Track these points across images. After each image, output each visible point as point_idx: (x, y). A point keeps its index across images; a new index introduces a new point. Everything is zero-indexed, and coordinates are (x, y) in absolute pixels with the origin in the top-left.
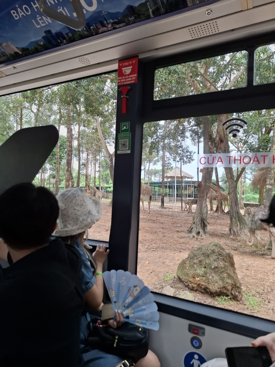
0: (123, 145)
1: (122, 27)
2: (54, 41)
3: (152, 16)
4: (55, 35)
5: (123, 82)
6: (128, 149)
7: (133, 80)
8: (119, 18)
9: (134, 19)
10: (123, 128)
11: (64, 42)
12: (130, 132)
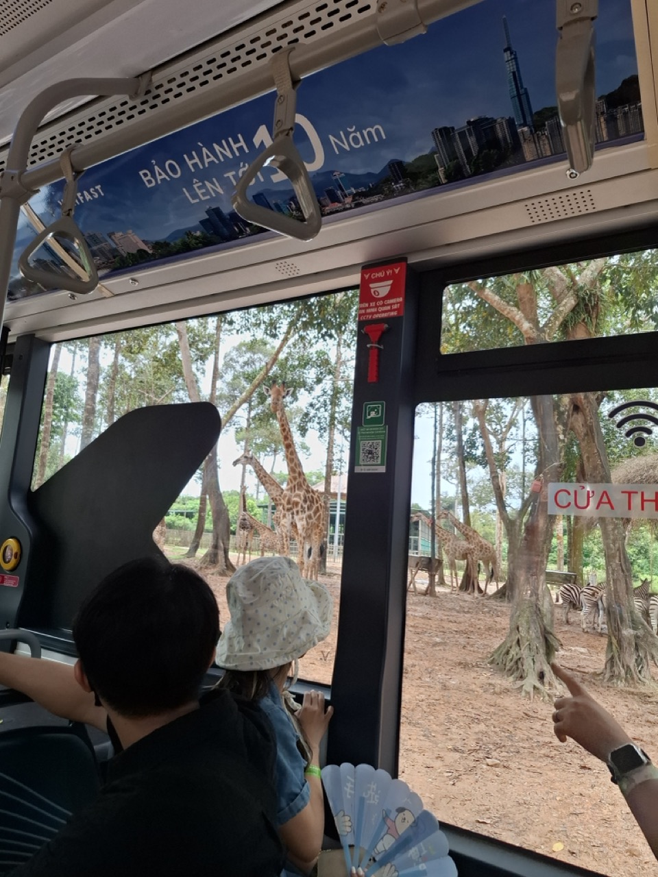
0: (369, 454)
1: (374, 202)
2: (225, 229)
3: (444, 181)
4: (229, 217)
5: (372, 314)
6: (379, 462)
7: (394, 310)
8: (371, 185)
9: (404, 187)
10: (369, 415)
11: (246, 230)
12: (385, 425)
